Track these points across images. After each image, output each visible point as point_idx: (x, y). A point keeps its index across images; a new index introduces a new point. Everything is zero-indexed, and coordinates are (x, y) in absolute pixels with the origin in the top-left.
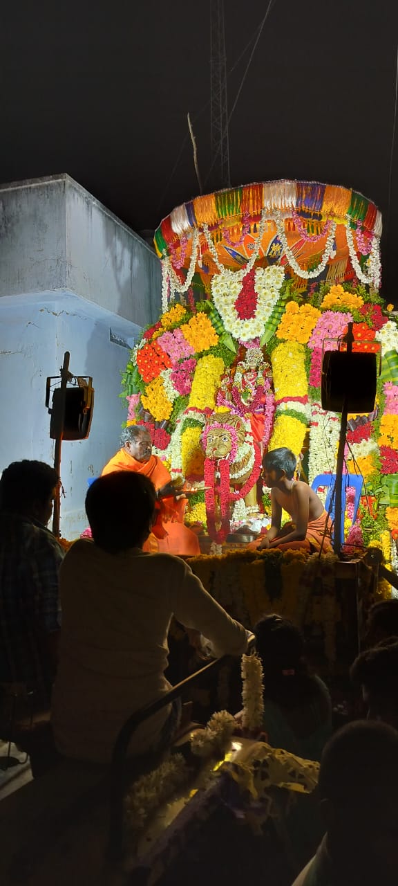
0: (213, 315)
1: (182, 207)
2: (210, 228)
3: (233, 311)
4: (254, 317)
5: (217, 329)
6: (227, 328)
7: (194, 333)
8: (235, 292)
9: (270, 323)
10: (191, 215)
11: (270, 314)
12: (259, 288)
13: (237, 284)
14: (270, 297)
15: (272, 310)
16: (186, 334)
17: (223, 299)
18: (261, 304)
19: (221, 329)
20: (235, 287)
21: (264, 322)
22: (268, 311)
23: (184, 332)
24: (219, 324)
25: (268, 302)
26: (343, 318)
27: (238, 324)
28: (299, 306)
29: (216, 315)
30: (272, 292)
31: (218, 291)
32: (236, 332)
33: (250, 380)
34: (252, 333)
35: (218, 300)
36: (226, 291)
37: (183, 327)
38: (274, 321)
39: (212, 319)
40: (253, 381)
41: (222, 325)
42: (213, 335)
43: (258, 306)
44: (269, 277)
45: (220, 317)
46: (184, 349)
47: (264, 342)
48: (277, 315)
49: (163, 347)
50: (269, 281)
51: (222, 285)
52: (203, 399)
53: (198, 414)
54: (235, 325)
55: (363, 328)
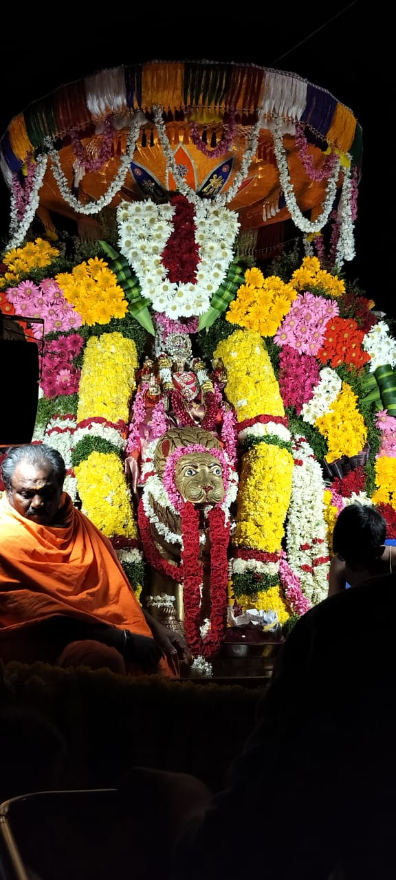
0: (119, 267)
1: (115, 71)
2: (167, 118)
3: (157, 266)
4: (194, 282)
5: (127, 290)
6: (145, 293)
7: (82, 291)
8: (159, 236)
9: (219, 295)
10: (133, 89)
11: (220, 280)
12: (202, 237)
13: (164, 224)
14: (220, 255)
15: (223, 275)
16: (66, 291)
17: (138, 244)
18: (204, 263)
19: (135, 292)
20: (160, 228)
21: (209, 293)
22: (216, 275)
23: (61, 287)
24: (131, 284)
25: (216, 262)
26: (326, 307)
27: (166, 288)
28: (265, 278)
29: (124, 269)
30: (223, 247)
31: (129, 229)
32: (161, 301)
33: (187, 383)
34: (188, 308)
35: (128, 244)
36: (143, 231)
37: (60, 277)
38: (227, 294)
39: (117, 273)
40: (193, 385)
41: (137, 285)
42: (120, 300)
43: (199, 266)
44: (217, 223)
45: (134, 273)
46: (61, 316)
47: (205, 324)
48: (230, 286)
49: (17, 307)
50: (216, 230)
51: (137, 221)
52: (115, 406)
53: (111, 430)
54: (159, 290)
55: (352, 326)
